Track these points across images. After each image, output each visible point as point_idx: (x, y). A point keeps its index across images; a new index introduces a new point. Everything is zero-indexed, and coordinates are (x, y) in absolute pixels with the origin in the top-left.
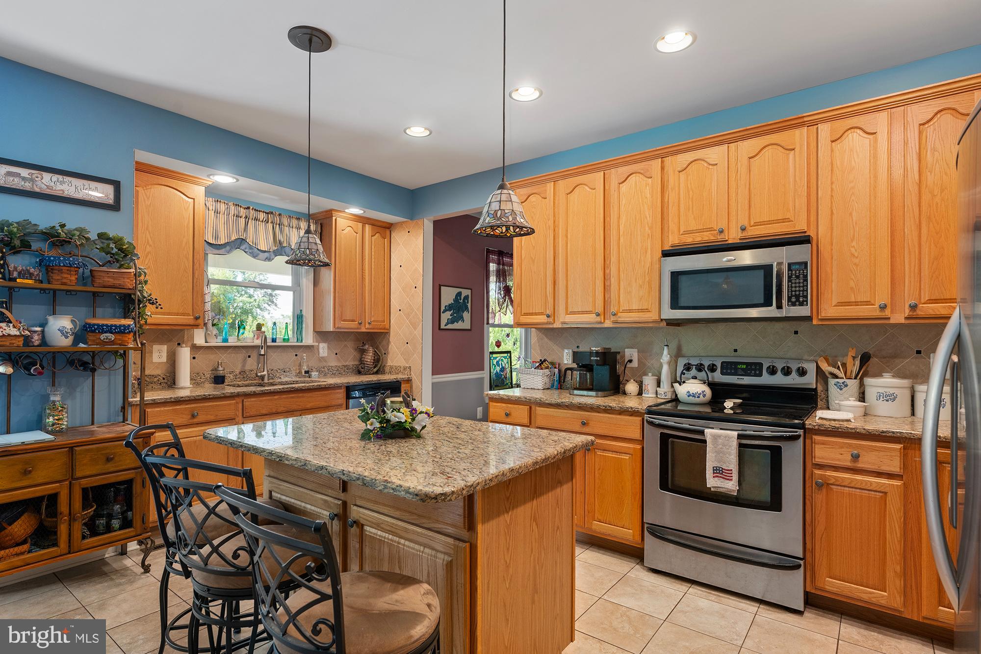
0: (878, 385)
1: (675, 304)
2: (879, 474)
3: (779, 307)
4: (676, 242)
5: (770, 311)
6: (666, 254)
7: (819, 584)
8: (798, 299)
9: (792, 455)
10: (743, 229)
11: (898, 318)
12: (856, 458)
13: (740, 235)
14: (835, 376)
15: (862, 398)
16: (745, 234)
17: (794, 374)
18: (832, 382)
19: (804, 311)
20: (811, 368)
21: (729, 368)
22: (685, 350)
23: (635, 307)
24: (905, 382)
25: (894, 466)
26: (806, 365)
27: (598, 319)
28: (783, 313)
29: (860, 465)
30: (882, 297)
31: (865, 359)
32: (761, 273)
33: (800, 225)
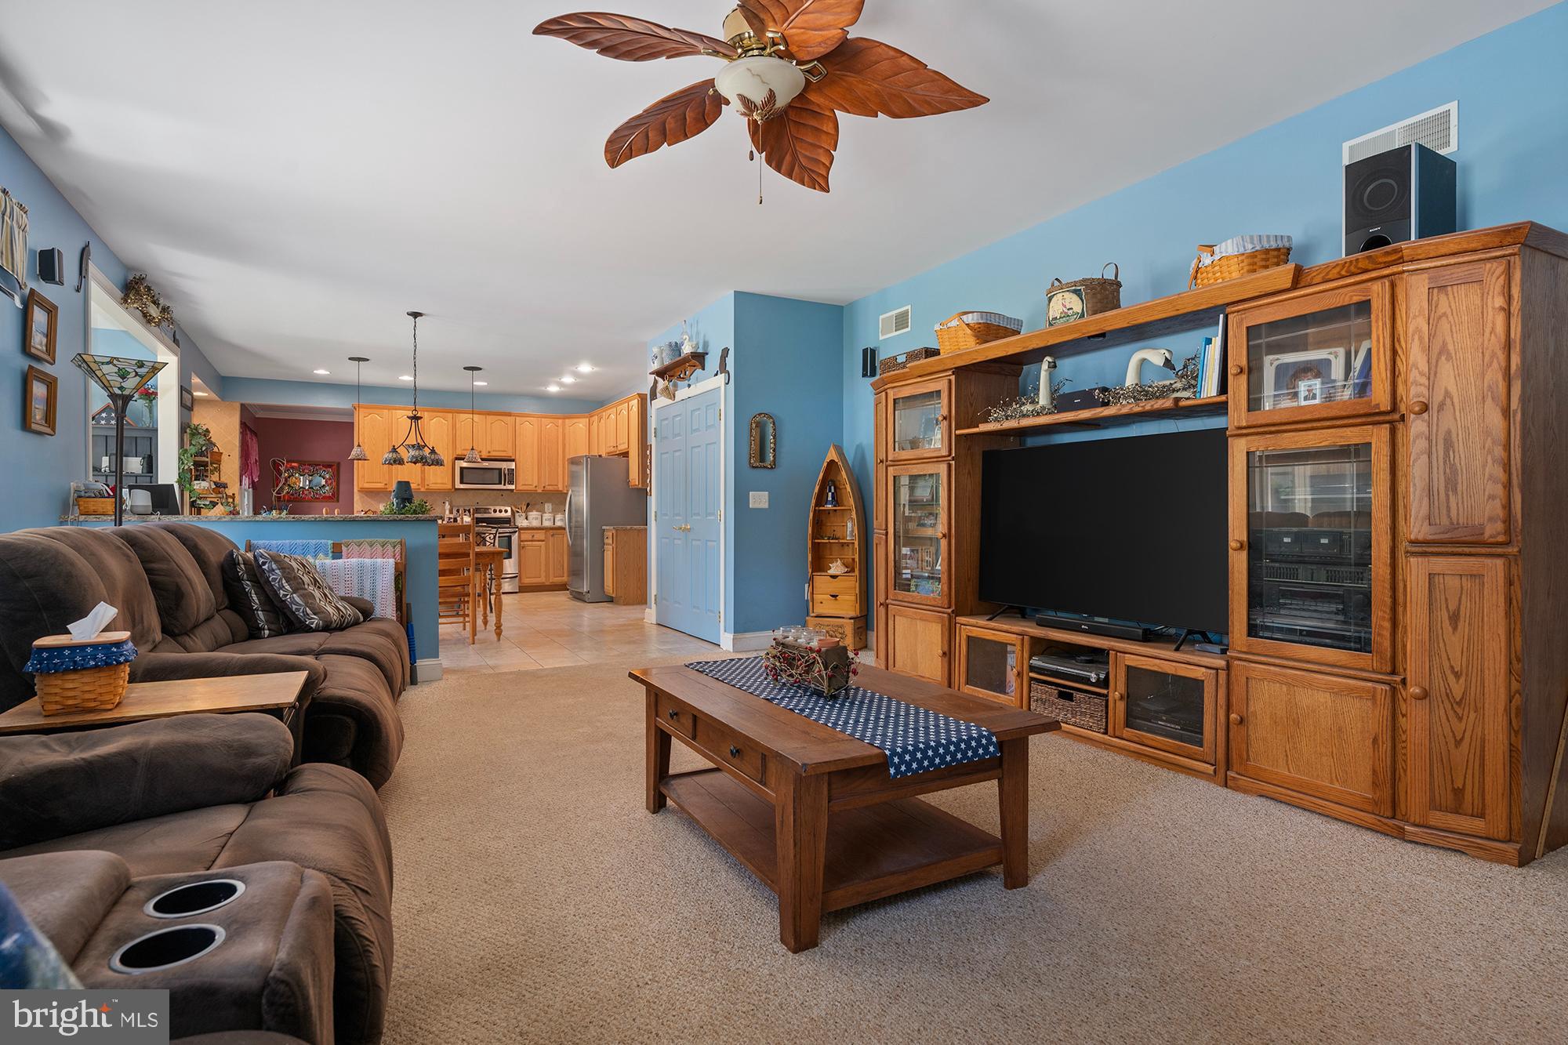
0: (533, 514)
1: (462, 482)
2: (539, 541)
3: (505, 485)
4: (460, 453)
5: (501, 487)
6: (457, 459)
7: (522, 581)
8: (511, 483)
9: (515, 538)
10: (489, 452)
11: (540, 491)
12: (533, 536)
13: (488, 454)
14: (518, 512)
15: (527, 518)
16: (490, 454)
17: (503, 512)
18: (517, 514)
19: (513, 487)
20: (509, 509)
21: (477, 511)
22: (454, 504)
23: (439, 481)
24: (540, 513)
25: (543, 538)
26: (507, 508)
27: (417, 487)
28: (505, 488)
29: (535, 538)
30: (535, 484)
31: (528, 505)
32: (498, 471)
33: (509, 454)
